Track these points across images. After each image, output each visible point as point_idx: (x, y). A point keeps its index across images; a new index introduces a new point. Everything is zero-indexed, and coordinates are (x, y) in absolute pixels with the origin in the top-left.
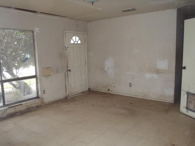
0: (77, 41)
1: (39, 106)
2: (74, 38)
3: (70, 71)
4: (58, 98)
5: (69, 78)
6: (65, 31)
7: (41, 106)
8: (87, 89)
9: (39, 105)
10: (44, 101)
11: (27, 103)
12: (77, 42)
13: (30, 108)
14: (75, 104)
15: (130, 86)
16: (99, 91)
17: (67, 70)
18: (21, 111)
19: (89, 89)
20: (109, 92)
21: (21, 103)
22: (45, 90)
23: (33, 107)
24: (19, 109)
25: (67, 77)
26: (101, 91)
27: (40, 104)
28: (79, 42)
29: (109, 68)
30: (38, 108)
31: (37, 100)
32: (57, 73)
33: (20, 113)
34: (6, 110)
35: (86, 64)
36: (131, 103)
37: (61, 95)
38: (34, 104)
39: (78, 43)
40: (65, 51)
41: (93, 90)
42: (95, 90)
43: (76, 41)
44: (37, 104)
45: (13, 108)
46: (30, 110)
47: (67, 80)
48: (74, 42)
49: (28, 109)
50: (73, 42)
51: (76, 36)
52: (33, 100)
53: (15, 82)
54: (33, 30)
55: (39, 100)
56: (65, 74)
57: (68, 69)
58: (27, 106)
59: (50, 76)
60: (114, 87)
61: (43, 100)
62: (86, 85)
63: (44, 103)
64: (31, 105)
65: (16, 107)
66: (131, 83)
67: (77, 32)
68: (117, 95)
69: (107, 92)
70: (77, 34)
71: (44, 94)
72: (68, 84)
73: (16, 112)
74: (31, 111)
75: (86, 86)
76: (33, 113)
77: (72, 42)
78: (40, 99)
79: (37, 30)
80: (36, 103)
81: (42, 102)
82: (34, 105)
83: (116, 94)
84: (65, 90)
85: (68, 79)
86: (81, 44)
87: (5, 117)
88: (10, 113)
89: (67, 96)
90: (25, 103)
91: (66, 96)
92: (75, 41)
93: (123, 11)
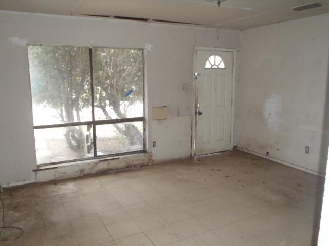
0: (217, 64)
1: (145, 165)
2: (212, 59)
3: (200, 113)
4: (177, 156)
5: (198, 125)
6: (197, 48)
7: (148, 165)
8: (232, 148)
9: (145, 163)
10: (153, 158)
11: (127, 158)
12: (218, 66)
13: (131, 166)
14: (199, 170)
15: (307, 152)
16: (252, 153)
17: (196, 113)
18: (117, 169)
19: (236, 147)
20: (268, 158)
21: (117, 157)
22: (155, 142)
23: (135, 165)
24: (114, 164)
25: (194, 124)
26: (254, 153)
27: (146, 161)
28: (222, 66)
29: (270, 114)
30: (143, 167)
31: (142, 154)
32: (178, 115)
33: (115, 171)
34: (97, 163)
35: (232, 104)
36: (299, 185)
37: (182, 152)
38: (136, 161)
39: (218, 68)
40: (194, 81)
41: (241, 150)
42: (245, 151)
43: (215, 65)
44: (141, 162)
45: (106, 163)
46: (130, 168)
47: (194, 129)
48: (212, 66)
49: (128, 167)
50: (210, 66)
51: (215, 55)
52: (136, 155)
53: (121, 124)
54: (142, 48)
55: (145, 156)
56: (192, 118)
57: (198, 111)
58: (126, 162)
59: (165, 120)
60: (278, 149)
61: (152, 156)
62: (231, 140)
63: (153, 161)
64: (133, 161)
65: (110, 161)
66: (308, 147)
67: (217, 49)
68: (280, 164)
69: (265, 157)
70: (218, 52)
71: (153, 148)
72: (196, 134)
73: (110, 169)
74: (130, 170)
75: (230, 142)
76: (132, 174)
77: (208, 65)
78: (147, 155)
79: (148, 47)
80: (140, 160)
81: (150, 160)
82: (136, 163)
83: (279, 162)
84: (190, 145)
85: (196, 126)
86: (225, 68)
87: (94, 174)
88: (101, 169)
89: (193, 155)
90: (124, 158)
91: (191, 155)
92: (213, 64)
93: (295, 9)
